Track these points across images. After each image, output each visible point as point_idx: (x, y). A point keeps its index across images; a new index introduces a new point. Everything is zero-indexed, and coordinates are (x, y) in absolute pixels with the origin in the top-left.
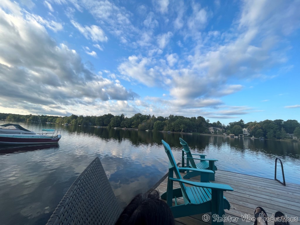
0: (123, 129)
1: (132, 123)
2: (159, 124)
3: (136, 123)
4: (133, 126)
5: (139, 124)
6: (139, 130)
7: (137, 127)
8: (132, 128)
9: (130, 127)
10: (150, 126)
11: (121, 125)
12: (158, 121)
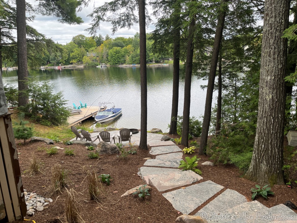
0: (57, 68)
1: (71, 55)
2: (117, 52)
3: (78, 54)
4: (74, 61)
5: (83, 56)
6: (85, 67)
7: (80, 61)
8: (72, 64)
9: (67, 62)
10: (103, 58)
11: (52, 60)
12: (115, 48)
